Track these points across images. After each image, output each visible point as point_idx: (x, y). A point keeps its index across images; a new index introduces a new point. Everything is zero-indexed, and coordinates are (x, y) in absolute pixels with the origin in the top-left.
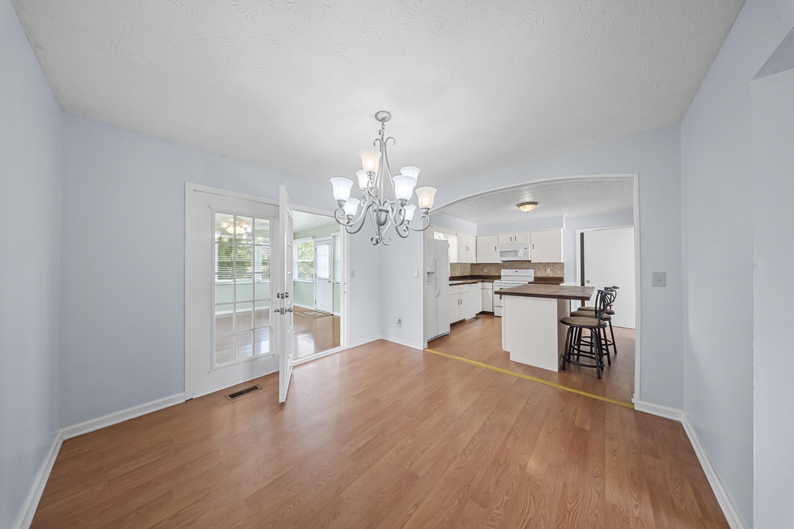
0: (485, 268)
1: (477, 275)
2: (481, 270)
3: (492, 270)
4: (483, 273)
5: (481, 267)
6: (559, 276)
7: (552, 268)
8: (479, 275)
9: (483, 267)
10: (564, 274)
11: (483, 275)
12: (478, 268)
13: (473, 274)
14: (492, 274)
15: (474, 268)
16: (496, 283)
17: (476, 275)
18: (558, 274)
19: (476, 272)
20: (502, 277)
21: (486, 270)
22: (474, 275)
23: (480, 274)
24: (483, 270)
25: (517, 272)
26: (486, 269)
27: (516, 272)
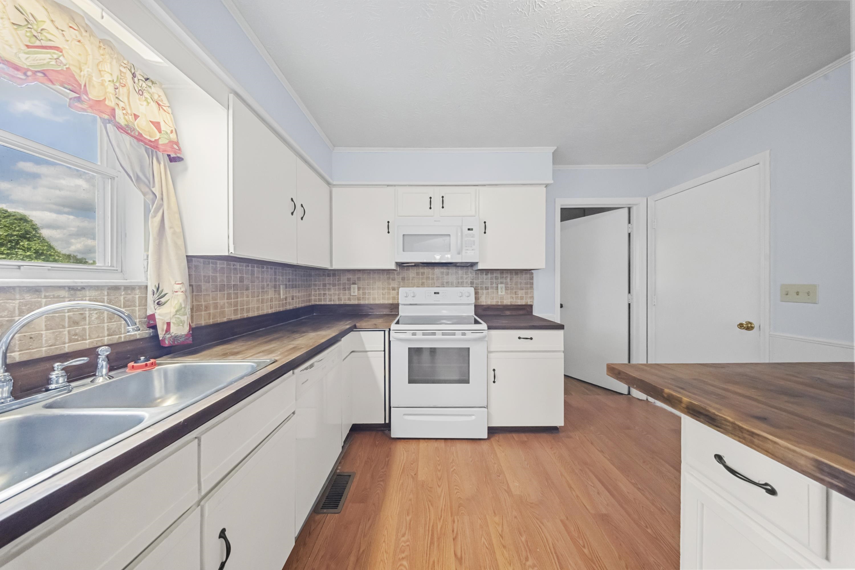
0: (354, 284)
1: (332, 303)
2: (344, 289)
3: (373, 289)
4: (349, 299)
5: (344, 279)
6: (523, 302)
7: (509, 283)
8: (337, 303)
9: (349, 280)
10: (532, 297)
11: (348, 302)
12: (334, 285)
13: (320, 300)
14: (374, 299)
15: (324, 285)
16: (397, 331)
17: (328, 303)
18: (522, 298)
19: (331, 295)
20: (400, 307)
21: (359, 289)
22: (323, 303)
23: (342, 302)
24: (349, 289)
25: (438, 293)
26: (356, 286)
27: (435, 293)
